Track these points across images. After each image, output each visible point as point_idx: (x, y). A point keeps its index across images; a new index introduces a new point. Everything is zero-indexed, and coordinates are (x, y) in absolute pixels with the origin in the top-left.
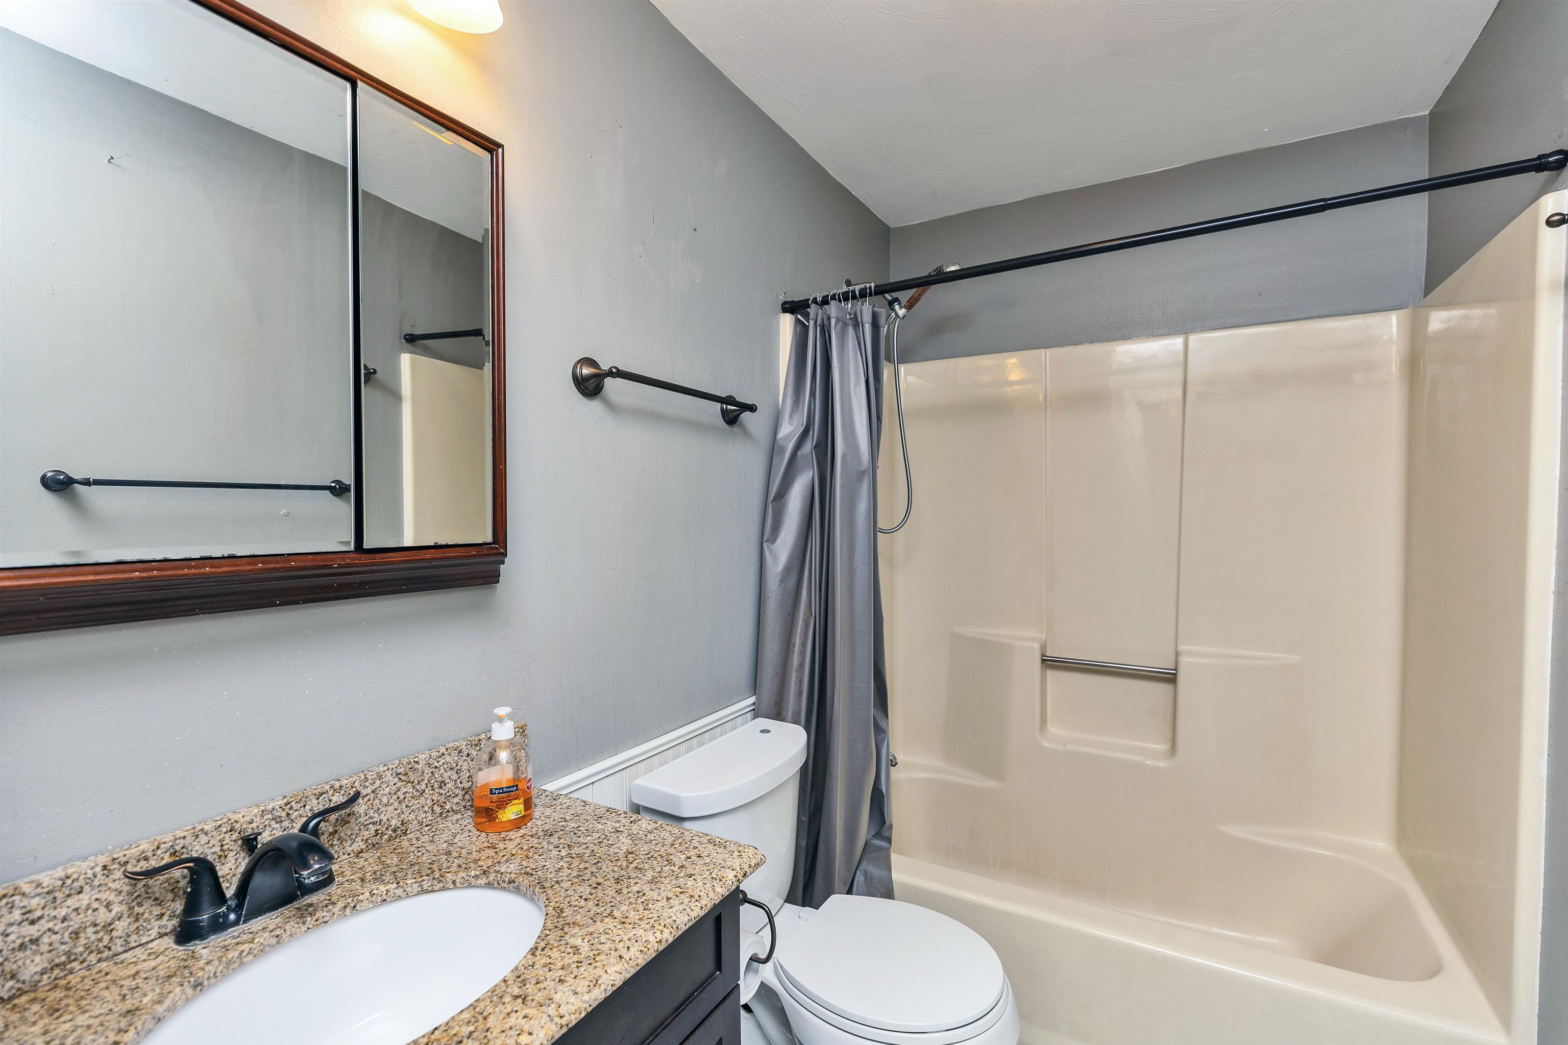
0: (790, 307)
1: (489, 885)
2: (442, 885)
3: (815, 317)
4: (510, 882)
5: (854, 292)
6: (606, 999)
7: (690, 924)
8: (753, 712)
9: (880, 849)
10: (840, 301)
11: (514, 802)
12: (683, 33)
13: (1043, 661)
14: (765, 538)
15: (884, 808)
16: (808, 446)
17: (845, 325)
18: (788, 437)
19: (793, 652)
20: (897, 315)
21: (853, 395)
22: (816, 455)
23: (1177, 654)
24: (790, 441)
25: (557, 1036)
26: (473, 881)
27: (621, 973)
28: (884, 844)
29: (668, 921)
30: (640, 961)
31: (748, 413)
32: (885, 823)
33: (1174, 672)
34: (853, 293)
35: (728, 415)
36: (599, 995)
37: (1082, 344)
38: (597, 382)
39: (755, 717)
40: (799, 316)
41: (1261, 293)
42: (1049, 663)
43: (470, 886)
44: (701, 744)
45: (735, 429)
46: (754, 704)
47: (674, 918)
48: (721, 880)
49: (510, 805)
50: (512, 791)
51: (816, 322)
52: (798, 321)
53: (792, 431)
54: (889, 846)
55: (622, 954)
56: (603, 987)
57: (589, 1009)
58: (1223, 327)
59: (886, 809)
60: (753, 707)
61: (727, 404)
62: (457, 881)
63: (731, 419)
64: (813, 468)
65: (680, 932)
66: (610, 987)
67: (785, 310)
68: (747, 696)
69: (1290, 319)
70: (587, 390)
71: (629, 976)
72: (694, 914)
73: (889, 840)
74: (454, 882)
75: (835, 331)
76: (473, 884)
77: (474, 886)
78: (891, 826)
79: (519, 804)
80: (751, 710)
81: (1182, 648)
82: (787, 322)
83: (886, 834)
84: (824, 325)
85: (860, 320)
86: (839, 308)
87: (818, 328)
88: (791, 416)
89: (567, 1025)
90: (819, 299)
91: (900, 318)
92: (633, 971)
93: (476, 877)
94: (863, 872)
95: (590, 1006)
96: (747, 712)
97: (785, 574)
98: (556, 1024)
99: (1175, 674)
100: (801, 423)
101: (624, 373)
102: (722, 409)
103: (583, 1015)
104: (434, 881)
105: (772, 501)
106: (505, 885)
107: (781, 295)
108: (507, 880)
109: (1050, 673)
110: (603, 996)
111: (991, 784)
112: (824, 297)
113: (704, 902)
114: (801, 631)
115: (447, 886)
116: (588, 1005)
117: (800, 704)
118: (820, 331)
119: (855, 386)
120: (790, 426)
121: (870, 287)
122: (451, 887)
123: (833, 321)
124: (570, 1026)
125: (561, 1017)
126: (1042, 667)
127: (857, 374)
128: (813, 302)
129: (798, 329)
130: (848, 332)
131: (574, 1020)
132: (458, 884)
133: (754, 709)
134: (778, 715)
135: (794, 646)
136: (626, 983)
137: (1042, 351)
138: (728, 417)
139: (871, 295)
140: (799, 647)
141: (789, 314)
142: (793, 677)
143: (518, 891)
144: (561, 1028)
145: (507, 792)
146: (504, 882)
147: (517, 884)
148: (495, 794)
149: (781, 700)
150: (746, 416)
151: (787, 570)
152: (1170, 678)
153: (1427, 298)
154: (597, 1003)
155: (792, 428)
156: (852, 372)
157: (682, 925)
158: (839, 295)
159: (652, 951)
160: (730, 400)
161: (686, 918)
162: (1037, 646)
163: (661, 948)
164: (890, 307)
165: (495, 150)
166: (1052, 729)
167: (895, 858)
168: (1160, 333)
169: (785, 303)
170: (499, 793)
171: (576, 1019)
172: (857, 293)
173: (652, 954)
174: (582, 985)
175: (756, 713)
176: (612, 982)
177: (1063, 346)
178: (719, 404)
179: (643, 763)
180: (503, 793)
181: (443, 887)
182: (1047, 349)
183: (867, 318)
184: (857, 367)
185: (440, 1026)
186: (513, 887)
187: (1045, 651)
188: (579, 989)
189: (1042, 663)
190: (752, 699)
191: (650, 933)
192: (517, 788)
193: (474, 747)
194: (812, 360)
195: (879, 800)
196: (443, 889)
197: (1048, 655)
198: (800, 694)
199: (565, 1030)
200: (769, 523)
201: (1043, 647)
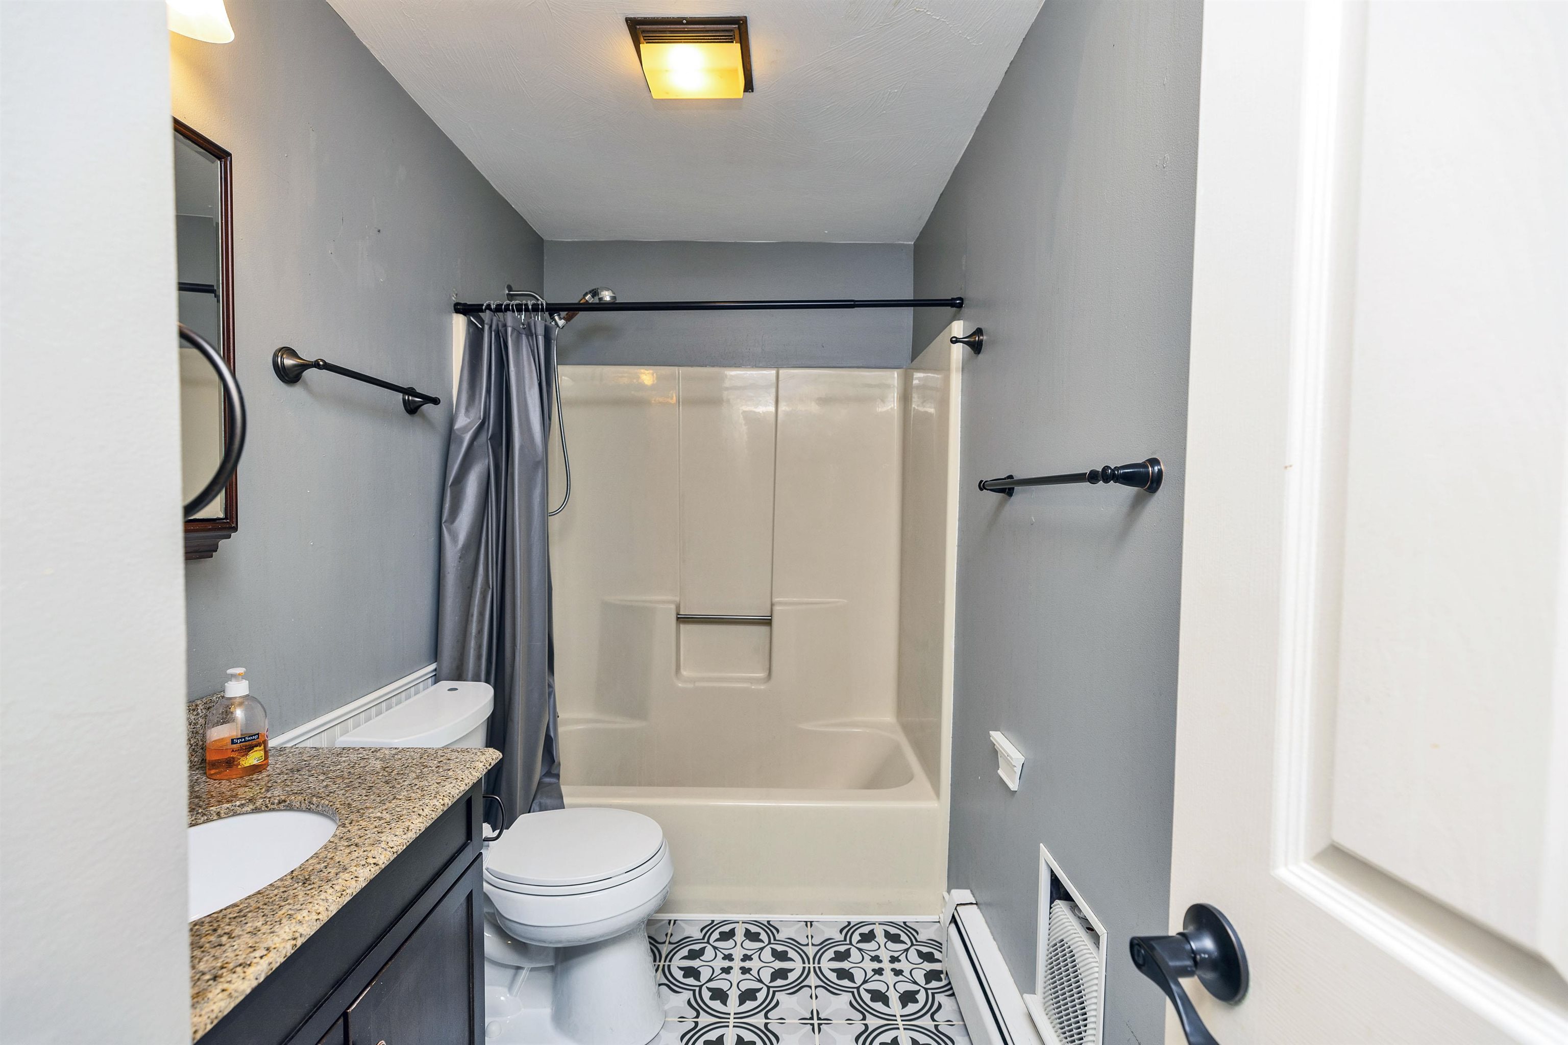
0: (462, 309)
1: (257, 810)
2: (206, 818)
3: (490, 323)
4: (279, 803)
5: (526, 305)
6: (417, 838)
7: (460, 795)
8: (433, 678)
9: (550, 784)
10: (513, 311)
11: (255, 749)
12: (367, 46)
13: (678, 618)
14: (444, 520)
15: (553, 750)
16: (483, 438)
17: (519, 334)
18: (465, 429)
19: (472, 621)
20: (557, 324)
21: (528, 395)
22: (492, 445)
23: (772, 605)
24: (469, 431)
25: (392, 859)
26: (239, 810)
27: (423, 823)
28: (553, 780)
29: (445, 793)
30: (433, 816)
31: (431, 405)
32: (554, 762)
33: (770, 618)
34: (526, 307)
35: (409, 405)
36: (412, 836)
37: (706, 366)
38: (299, 371)
39: (436, 682)
40: (472, 319)
41: (824, 345)
42: (682, 619)
43: (235, 814)
44: (389, 708)
45: (416, 418)
46: (435, 670)
47: (449, 791)
48: (474, 768)
49: (252, 751)
50: (254, 739)
51: (491, 327)
52: (470, 323)
53: (469, 423)
54: (558, 781)
55: (420, 813)
56: (414, 831)
57: (408, 844)
58: (800, 366)
59: (555, 751)
60: (434, 674)
61: (409, 395)
62: (222, 812)
63: (412, 409)
64: (489, 456)
65: (455, 800)
66: (418, 830)
67: (457, 311)
68: (427, 665)
69: (840, 366)
70: (287, 376)
71: (428, 825)
72: (462, 789)
73: (557, 776)
74: (218, 814)
75: (511, 338)
76: (238, 812)
77: (239, 814)
78: (559, 764)
79: (260, 750)
80: (431, 677)
81: (776, 600)
82: (459, 323)
83: (555, 772)
84: (498, 331)
85: (533, 331)
86: (514, 318)
87: (493, 333)
88: (467, 410)
89: (397, 852)
90: (493, 307)
91: (560, 327)
92: (430, 822)
93: (242, 805)
94: (538, 804)
95: (408, 842)
96: (428, 678)
97: (464, 552)
98: (390, 851)
99: (770, 620)
100: (478, 416)
101: (331, 366)
102: (404, 400)
103: (405, 847)
104: (198, 815)
105: (450, 486)
106: (275, 806)
107: (453, 296)
108: (276, 801)
109: (682, 626)
110: (414, 836)
111: (636, 724)
112: (497, 305)
113: (467, 782)
114: (478, 602)
115: (211, 818)
116: (407, 841)
117: (479, 666)
118: (495, 336)
119: (530, 388)
120: (465, 419)
121: (542, 304)
122: (215, 818)
123: (509, 330)
124: (398, 853)
125: (392, 848)
126: (677, 623)
127: (531, 378)
128: (486, 308)
129: (471, 331)
130: (522, 341)
131: (400, 849)
132: (222, 815)
133: (435, 675)
134: (459, 675)
135: (472, 615)
136: (427, 829)
137: (676, 368)
138: (410, 407)
139: (542, 310)
140: (477, 617)
141: (462, 315)
142: (472, 644)
143: (290, 808)
144: (393, 853)
145: (249, 740)
146: (273, 804)
147: (288, 802)
148: (237, 743)
149: (462, 664)
150: (428, 408)
151: (466, 547)
152: (767, 622)
153: (914, 362)
154: (412, 841)
155: (469, 420)
156: (527, 375)
157: (456, 795)
158: (512, 306)
159: (439, 810)
160: (410, 391)
161: (457, 791)
162: (673, 607)
163: (445, 809)
164: (550, 317)
165: (224, 158)
166: (684, 673)
167: (564, 789)
168: (761, 365)
169: (456, 304)
170: (241, 742)
171: (401, 849)
172: (530, 307)
173: (440, 813)
174: (399, 832)
175: (437, 678)
176: (419, 828)
177: (692, 366)
178: (401, 395)
179: (339, 725)
180: (245, 741)
181: (207, 819)
182: (680, 367)
183: (540, 330)
184: (531, 371)
185: (295, 869)
186: (284, 806)
187: (679, 611)
188: (397, 833)
189: (677, 620)
190: (433, 666)
191: (435, 801)
192: (258, 736)
193: (192, 712)
194: (487, 360)
195: (550, 744)
196: (208, 821)
197: (681, 613)
198: (479, 657)
199: (395, 855)
200: (447, 505)
201: (678, 608)
